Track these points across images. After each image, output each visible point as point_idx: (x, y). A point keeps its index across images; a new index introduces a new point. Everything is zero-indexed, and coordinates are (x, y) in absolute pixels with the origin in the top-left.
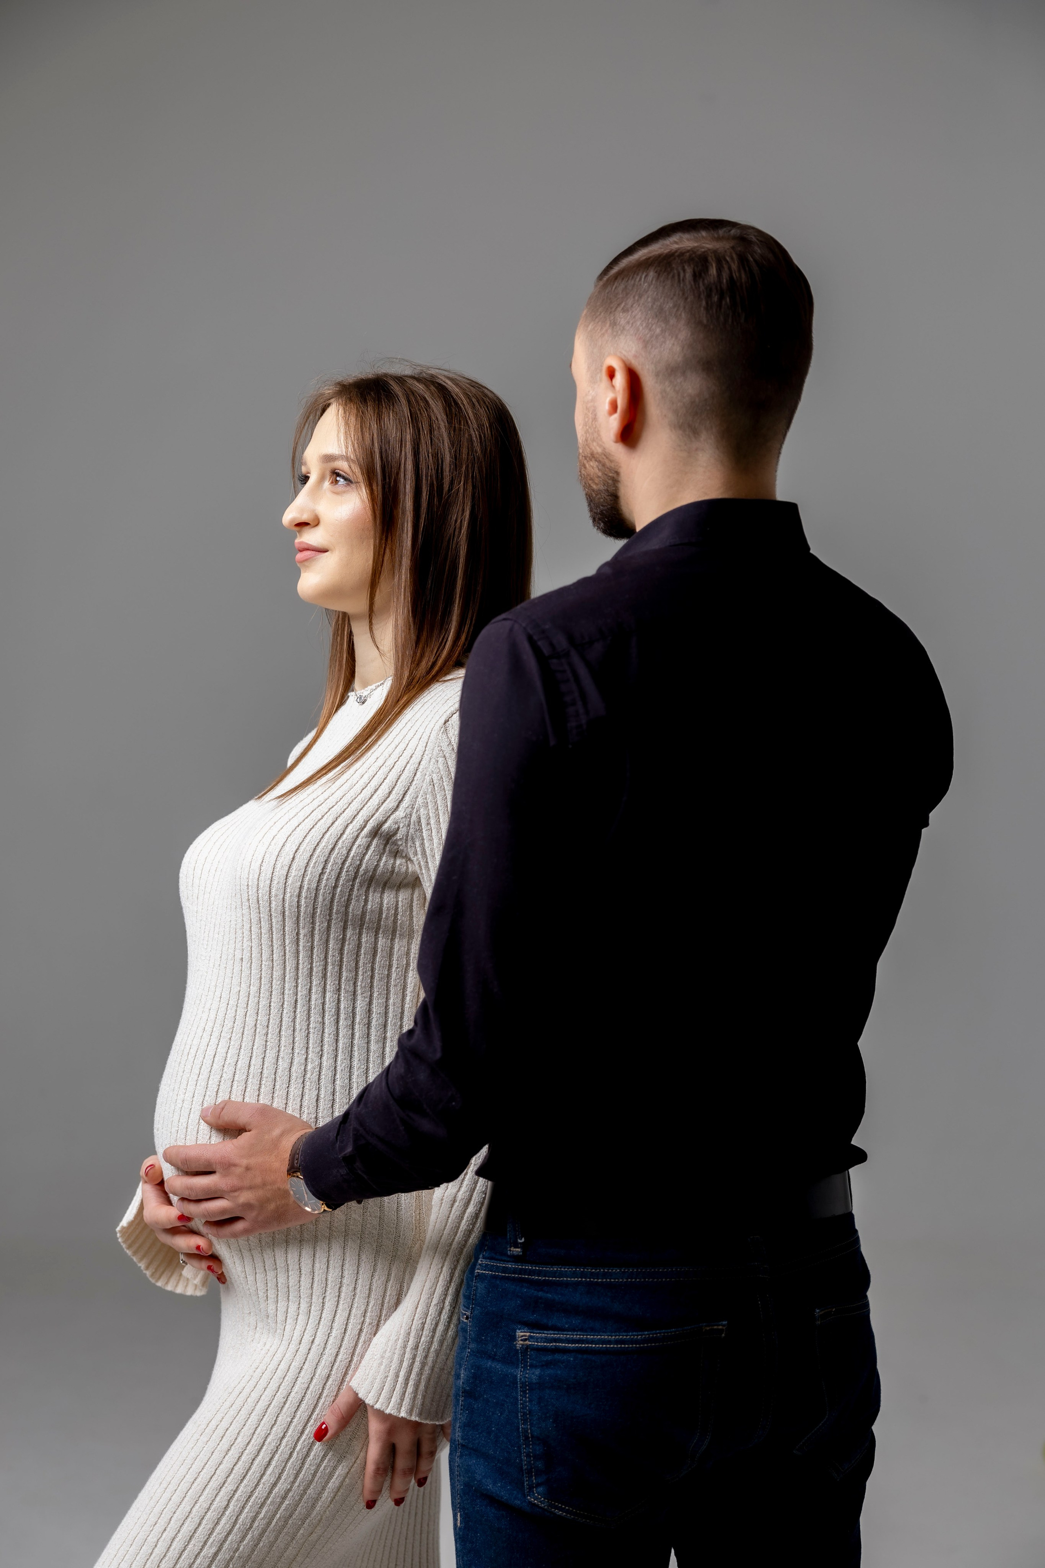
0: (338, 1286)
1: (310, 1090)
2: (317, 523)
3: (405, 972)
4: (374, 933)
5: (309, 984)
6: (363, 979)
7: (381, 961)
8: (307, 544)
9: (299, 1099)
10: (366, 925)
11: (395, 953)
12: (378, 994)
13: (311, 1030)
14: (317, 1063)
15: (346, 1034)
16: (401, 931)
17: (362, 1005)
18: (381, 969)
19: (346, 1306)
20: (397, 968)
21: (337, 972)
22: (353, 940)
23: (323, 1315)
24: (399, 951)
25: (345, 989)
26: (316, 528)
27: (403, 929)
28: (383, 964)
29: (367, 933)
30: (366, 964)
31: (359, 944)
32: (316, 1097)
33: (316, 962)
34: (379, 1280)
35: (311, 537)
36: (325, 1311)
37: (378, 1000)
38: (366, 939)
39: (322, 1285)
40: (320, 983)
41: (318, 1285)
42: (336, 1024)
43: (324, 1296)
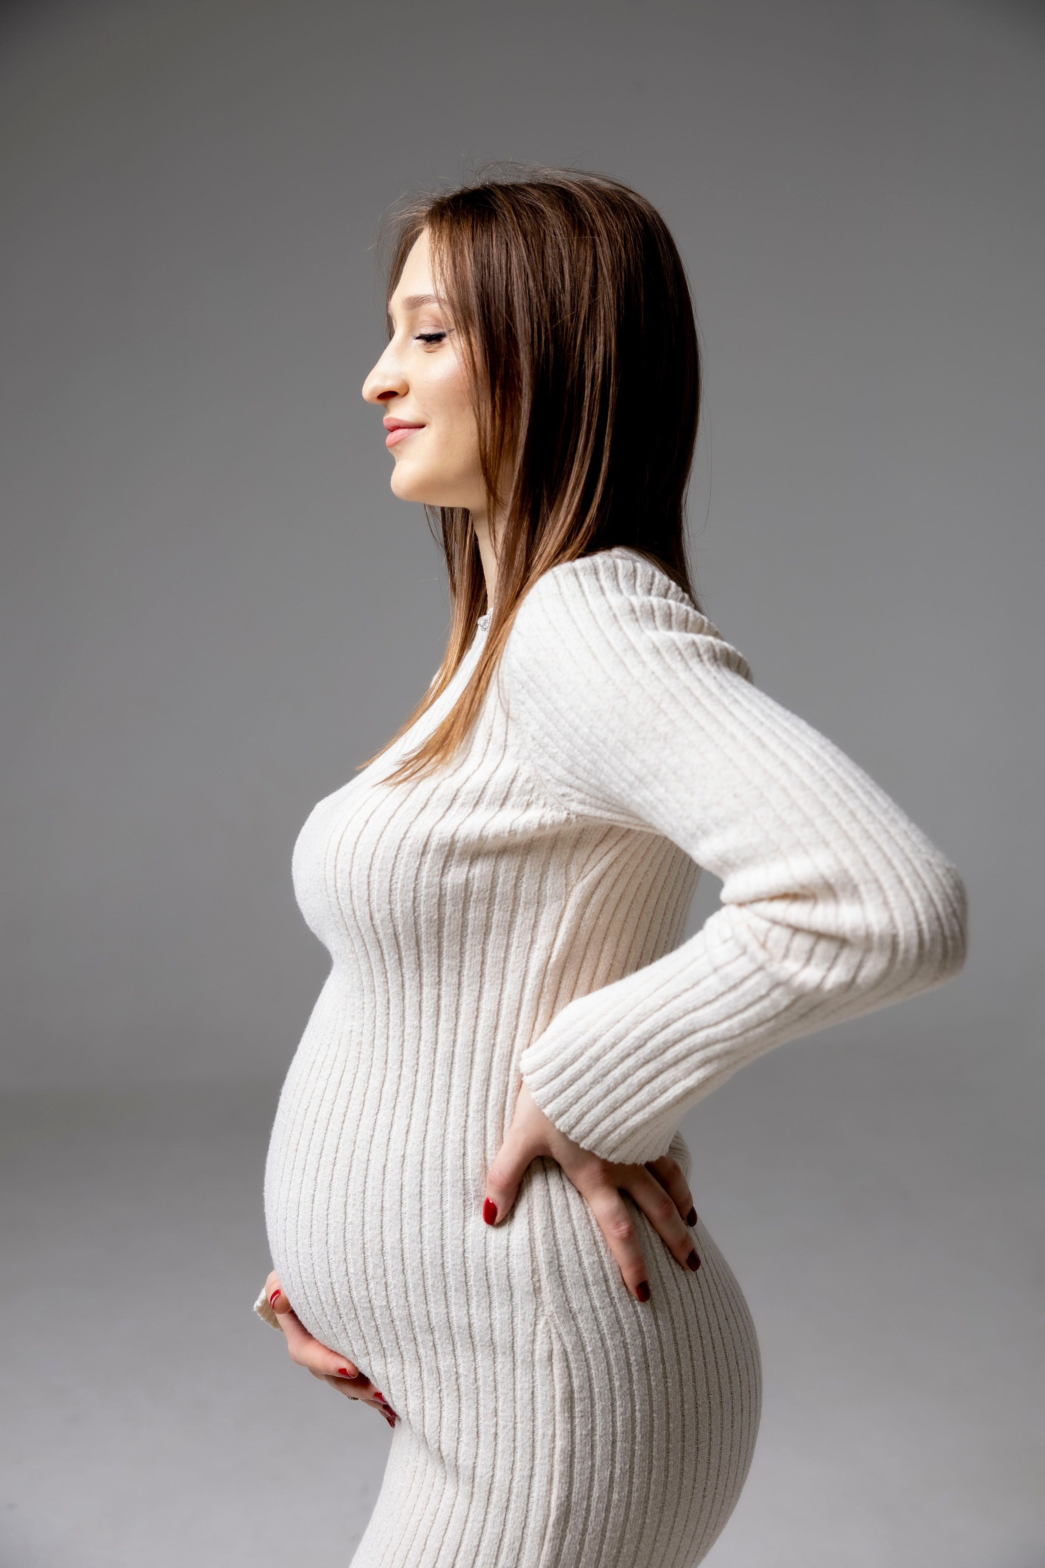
0: (454, 1377)
1: (400, 1118)
2: (406, 391)
3: (529, 953)
4: (486, 906)
5: (400, 978)
6: (470, 965)
7: (496, 941)
8: (396, 420)
9: (387, 1131)
10: (474, 897)
11: (517, 927)
12: (491, 985)
13: (406, 1037)
14: (410, 1082)
15: (446, 1041)
16: (526, 898)
17: (467, 1002)
18: (495, 950)
19: (471, 1402)
20: (518, 947)
21: (435, 961)
22: (455, 918)
23: (444, 1414)
24: (522, 924)
25: (446, 981)
26: (407, 397)
27: (530, 894)
28: (499, 944)
29: (476, 907)
30: (475, 945)
31: (463, 923)
32: (406, 1128)
33: (406, 951)
34: (503, 1368)
35: (401, 411)
36: (445, 1408)
37: (489, 992)
38: (473, 915)
39: (435, 1375)
40: (413, 977)
41: (429, 1376)
42: (435, 1029)
43: (439, 1388)
